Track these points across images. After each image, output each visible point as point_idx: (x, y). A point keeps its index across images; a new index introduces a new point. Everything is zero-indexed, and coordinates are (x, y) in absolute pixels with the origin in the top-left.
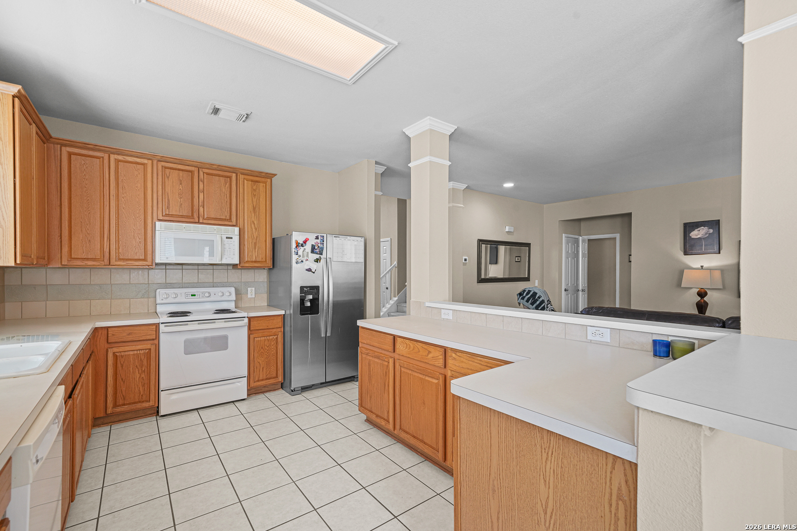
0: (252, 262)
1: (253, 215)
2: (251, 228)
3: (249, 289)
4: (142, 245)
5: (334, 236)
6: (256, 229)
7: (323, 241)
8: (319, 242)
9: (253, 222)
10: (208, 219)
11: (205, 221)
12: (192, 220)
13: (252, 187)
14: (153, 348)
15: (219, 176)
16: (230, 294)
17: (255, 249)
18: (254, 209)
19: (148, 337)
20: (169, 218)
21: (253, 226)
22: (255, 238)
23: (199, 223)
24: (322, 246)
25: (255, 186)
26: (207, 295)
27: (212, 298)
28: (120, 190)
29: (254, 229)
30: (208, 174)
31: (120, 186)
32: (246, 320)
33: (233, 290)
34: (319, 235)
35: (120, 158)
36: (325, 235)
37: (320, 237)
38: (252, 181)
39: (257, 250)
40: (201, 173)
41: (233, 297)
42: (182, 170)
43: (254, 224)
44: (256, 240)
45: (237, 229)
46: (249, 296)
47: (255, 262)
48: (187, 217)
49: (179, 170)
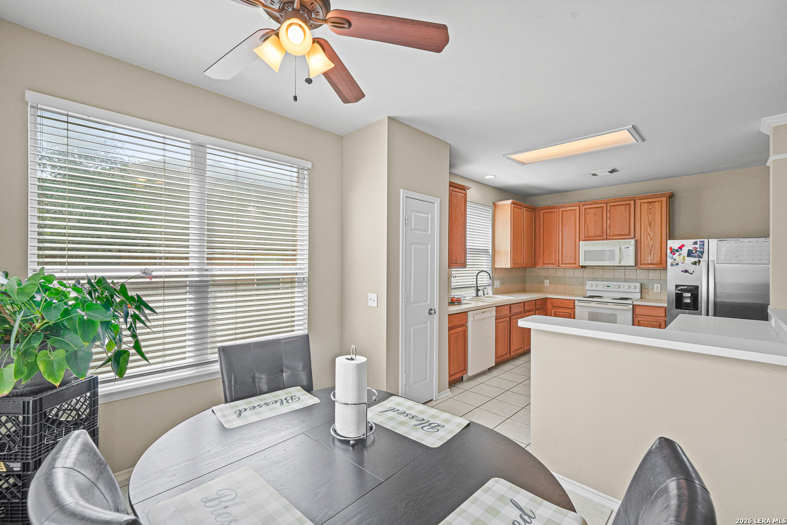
0: (648, 264)
1: (649, 228)
2: (647, 238)
3: (655, 285)
4: (574, 255)
5: (718, 240)
6: (651, 239)
7: (703, 246)
8: (698, 247)
9: (649, 234)
10: (614, 235)
11: (610, 238)
12: (602, 238)
13: (648, 208)
14: (572, 313)
15: (621, 205)
16: (635, 288)
17: (651, 254)
18: (650, 224)
19: (570, 307)
20: (588, 238)
21: (649, 237)
22: (651, 245)
23: (607, 239)
24: (702, 250)
25: (651, 206)
26: (617, 287)
27: (621, 289)
28: (564, 227)
29: (649, 239)
30: (613, 206)
31: (564, 224)
32: (631, 306)
33: (638, 285)
34: (698, 240)
35: (564, 209)
36: (706, 241)
37: (699, 243)
38: (648, 202)
39: (652, 255)
40: (608, 207)
41: (638, 290)
42: (596, 208)
43: (650, 235)
44: (652, 247)
45: (633, 241)
46: (655, 291)
47: (651, 264)
48: (599, 236)
49: (594, 208)
